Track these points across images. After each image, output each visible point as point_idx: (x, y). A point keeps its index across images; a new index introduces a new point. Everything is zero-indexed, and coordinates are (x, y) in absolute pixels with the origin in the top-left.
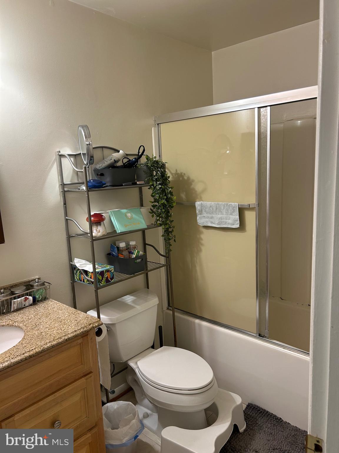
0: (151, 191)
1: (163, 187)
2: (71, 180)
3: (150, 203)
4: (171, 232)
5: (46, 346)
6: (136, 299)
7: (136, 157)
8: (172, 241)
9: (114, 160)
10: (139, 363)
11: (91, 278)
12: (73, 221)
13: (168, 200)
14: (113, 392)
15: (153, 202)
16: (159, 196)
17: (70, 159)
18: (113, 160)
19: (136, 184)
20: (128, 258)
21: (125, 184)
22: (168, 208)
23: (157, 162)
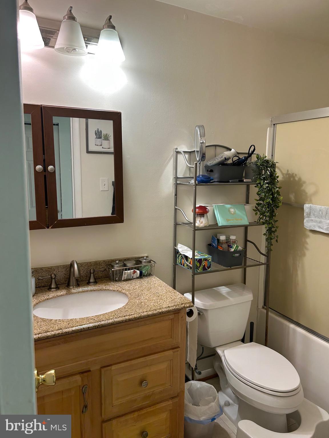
0: (257, 189)
1: (270, 186)
2: (184, 175)
3: (255, 201)
4: (274, 232)
5: (143, 314)
6: (231, 291)
7: (246, 155)
8: (273, 241)
9: (225, 158)
10: (225, 351)
11: (190, 263)
12: (181, 211)
13: (274, 199)
14: (200, 373)
15: (258, 200)
16: (265, 195)
17: (185, 155)
18: (223, 158)
19: (242, 181)
20: (227, 251)
21: (232, 180)
22: (274, 208)
23: (267, 161)
